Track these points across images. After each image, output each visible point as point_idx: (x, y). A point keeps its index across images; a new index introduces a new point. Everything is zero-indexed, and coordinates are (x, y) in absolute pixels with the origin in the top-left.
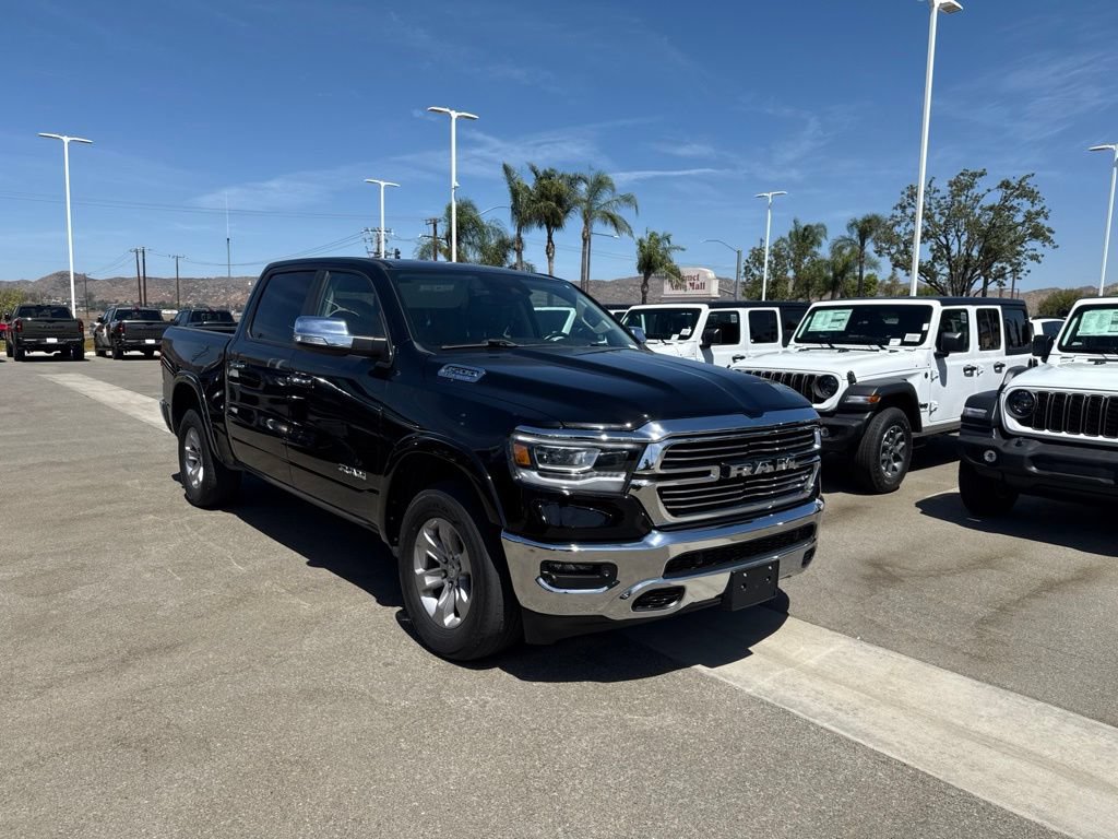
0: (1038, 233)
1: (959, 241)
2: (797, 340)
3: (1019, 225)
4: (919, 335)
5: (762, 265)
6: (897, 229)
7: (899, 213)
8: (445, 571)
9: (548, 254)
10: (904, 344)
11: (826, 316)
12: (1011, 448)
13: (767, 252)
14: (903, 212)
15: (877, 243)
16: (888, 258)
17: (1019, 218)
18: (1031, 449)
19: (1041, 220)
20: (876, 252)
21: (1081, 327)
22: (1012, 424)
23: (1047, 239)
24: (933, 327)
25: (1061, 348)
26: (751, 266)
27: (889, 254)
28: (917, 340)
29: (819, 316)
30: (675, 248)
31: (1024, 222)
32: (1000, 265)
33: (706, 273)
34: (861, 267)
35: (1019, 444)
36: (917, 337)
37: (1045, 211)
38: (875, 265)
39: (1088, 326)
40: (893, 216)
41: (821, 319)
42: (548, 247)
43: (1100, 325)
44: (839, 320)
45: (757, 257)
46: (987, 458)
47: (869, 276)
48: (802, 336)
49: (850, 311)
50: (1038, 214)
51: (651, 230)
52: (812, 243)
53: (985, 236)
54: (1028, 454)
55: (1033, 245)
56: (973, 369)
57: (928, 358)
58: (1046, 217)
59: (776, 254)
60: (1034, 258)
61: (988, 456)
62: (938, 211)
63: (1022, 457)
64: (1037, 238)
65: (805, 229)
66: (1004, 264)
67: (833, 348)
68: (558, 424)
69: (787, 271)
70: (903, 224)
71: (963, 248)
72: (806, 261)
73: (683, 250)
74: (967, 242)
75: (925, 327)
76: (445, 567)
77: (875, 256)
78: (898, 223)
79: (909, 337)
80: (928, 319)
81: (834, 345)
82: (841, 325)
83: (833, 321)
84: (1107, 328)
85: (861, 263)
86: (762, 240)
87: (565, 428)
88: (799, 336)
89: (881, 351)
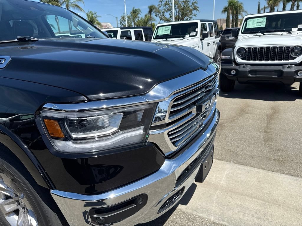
0: (195, 8)
1: (176, 11)
2: (154, 39)
3: (191, 6)
4: (195, 33)
5: (125, 21)
6: (160, 8)
7: (160, 3)
8: (18, 201)
9: (56, 21)
10: (190, 36)
11: (163, 29)
12: (241, 69)
13: (126, 17)
14: (161, 3)
15: (155, 13)
16: (159, 17)
17: (190, 4)
18: (248, 68)
19: (196, 4)
20: (155, 15)
21: (247, 25)
22: (239, 60)
23: (197, 10)
24: (199, 30)
25: (242, 33)
26: (122, 21)
27: (159, 16)
28: (195, 35)
29: (160, 29)
30: (98, 16)
31: (192, 5)
32: (187, 18)
33: (109, 24)
34: (151, 21)
35: (244, 67)
36: (194, 34)
37: (197, 2)
38: (154, 20)
39: (250, 25)
40: (159, 4)
41: (161, 30)
42: (56, 18)
43: (253, 24)
44: (167, 30)
45: (123, 19)
46: (232, 73)
47: (153, 24)
48: (155, 37)
49: (171, 26)
50: (195, 3)
51: (90, 11)
52: (138, 14)
53: (183, 9)
54: (248, 70)
55: (194, 12)
56: (209, 44)
57: (199, 41)
58: (197, 4)
59: (129, 17)
60: (195, 15)
61: (233, 72)
62: (170, 2)
63: (246, 71)
64: (195, 10)
65: (135, 10)
66: (188, 18)
67: (167, 40)
68: (83, 98)
69: (132, 23)
70: (162, 7)
71: (177, 13)
72: (137, 19)
73: (101, 17)
74: (178, 12)
75: (196, 30)
76: (17, 199)
77: (155, 17)
78: (160, 7)
79: (192, 34)
80: (197, 27)
81: (167, 39)
82: (168, 32)
83: (165, 30)
84: (256, 25)
85: (151, 19)
86: (124, 13)
87: (89, 100)
88: (154, 37)
89: (184, 39)
